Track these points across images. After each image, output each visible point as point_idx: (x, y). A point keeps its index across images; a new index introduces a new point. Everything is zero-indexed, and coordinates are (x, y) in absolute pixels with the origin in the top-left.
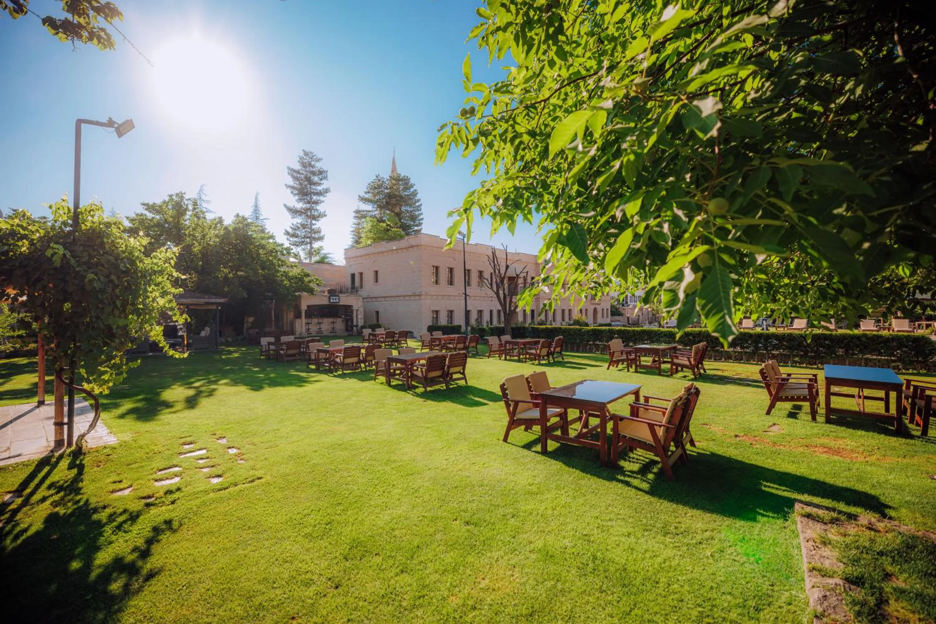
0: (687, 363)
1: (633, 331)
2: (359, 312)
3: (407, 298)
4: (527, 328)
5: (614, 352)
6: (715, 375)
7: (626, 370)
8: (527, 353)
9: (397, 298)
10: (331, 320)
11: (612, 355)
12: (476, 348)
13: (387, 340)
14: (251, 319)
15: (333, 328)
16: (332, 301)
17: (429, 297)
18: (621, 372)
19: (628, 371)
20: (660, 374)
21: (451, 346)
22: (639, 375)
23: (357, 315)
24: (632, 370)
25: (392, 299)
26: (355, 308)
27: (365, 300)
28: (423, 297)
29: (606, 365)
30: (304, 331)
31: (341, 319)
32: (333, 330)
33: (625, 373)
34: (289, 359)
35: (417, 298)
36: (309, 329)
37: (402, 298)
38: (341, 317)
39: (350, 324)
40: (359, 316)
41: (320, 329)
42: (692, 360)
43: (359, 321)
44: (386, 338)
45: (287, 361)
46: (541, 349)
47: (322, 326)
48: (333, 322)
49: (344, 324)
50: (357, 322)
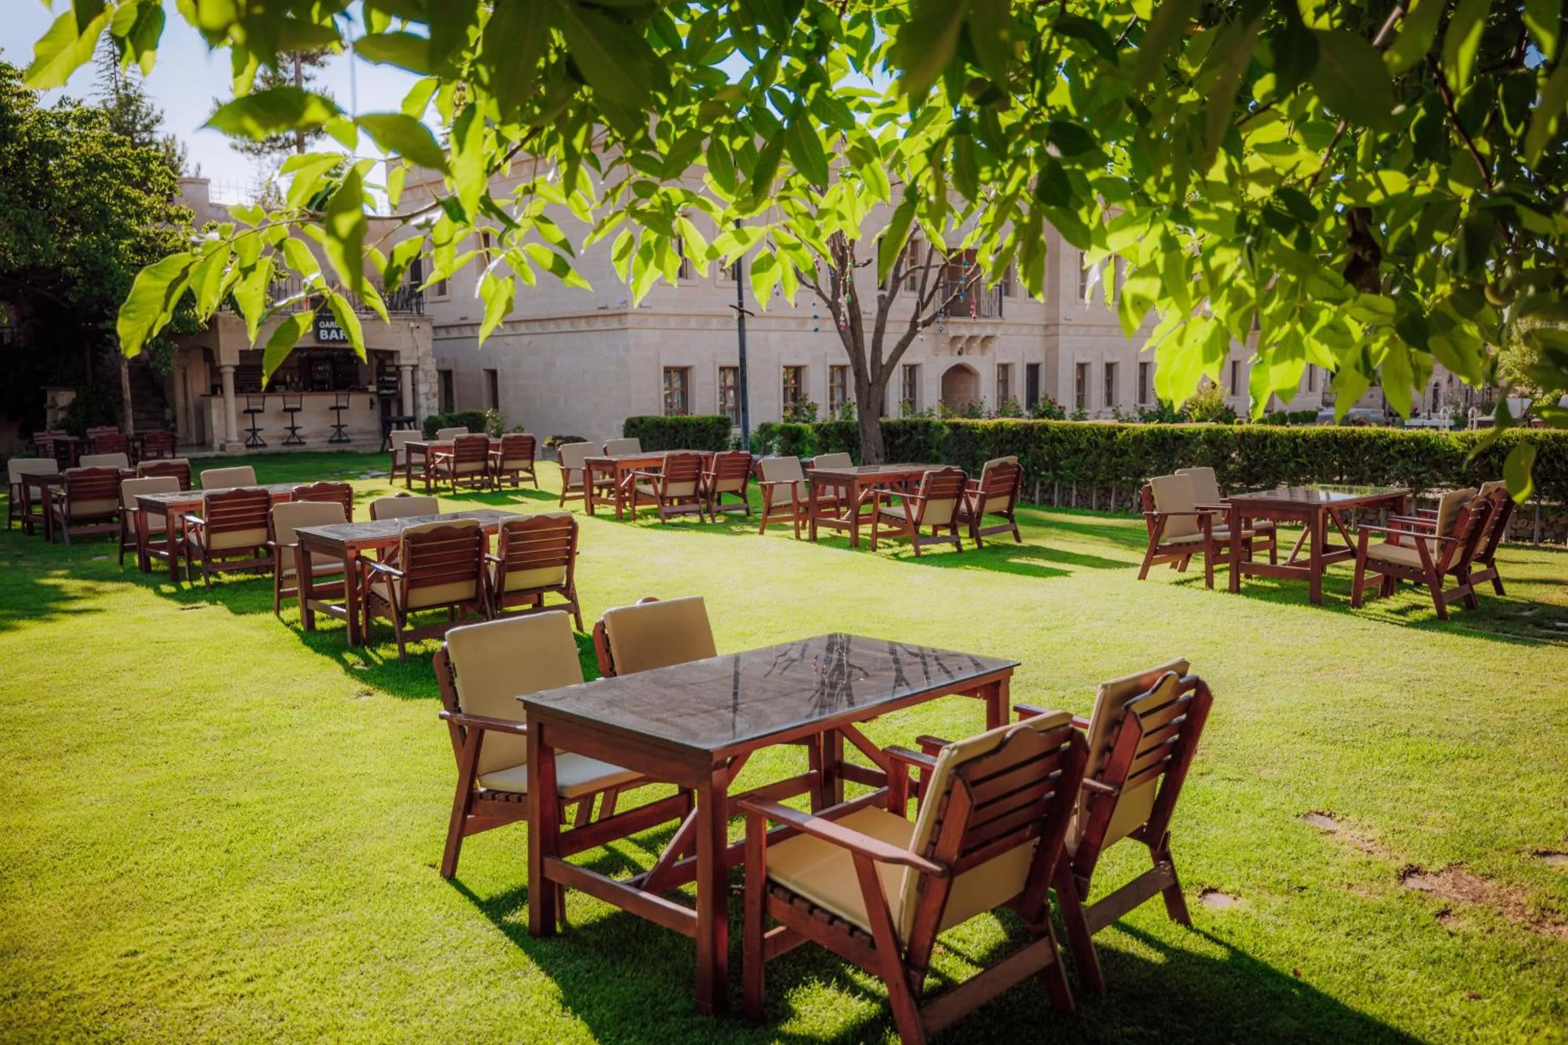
0: (1413, 557)
1: (1293, 438)
2: (420, 375)
3: (583, 325)
4: (940, 428)
5: (1164, 517)
6: (1532, 605)
7: (1202, 583)
8: (879, 517)
9: (551, 327)
10: (330, 399)
11: (1157, 524)
12: (743, 495)
13: (462, 467)
14: (65, 398)
15: (339, 427)
16: (323, 335)
17: (651, 321)
18: (1183, 589)
19: (1210, 584)
20: (1316, 600)
21: (649, 489)
22: (1240, 600)
23: (414, 384)
24: (1222, 579)
25: (537, 328)
26: (405, 360)
27: (443, 334)
28: (630, 321)
29: (1139, 557)
30: (234, 437)
31: (366, 398)
32: (339, 434)
33: (1197, 594)
34: (75, 531)
35: (614, 324)
36: (254, 431)
37: (566, 326)
38: (365, 391)
39: (394, 413)
40: (423, 389)
41: (293, 429)
42: (1433, 545)
43: (422, 400)
44: (457, 460)
45: (75, 540)
46: (924, 502)
47: (299, 420)
48: (337, 408)
49: (377, 413)
50: (416, 407)
